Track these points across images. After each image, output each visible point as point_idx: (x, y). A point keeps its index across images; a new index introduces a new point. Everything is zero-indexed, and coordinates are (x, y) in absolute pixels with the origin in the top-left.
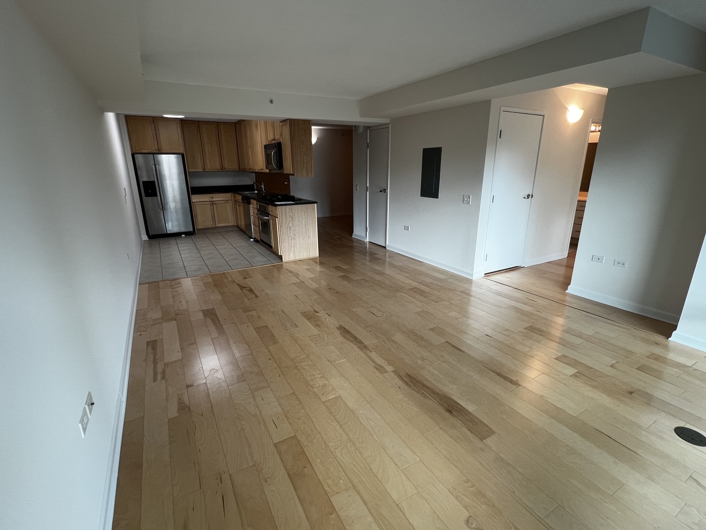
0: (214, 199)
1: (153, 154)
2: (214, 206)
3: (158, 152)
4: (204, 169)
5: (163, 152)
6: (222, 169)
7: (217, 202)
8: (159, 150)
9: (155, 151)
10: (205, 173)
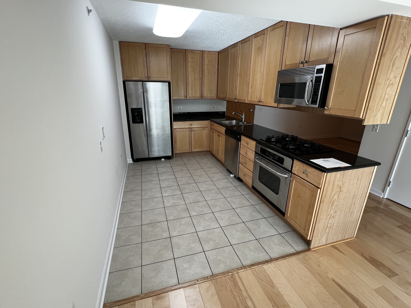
0: (193, 126)
1: (143, 81)
2: (193, 132)
3: (147, 79)
4: (186, 97)
5: (152, 79)
6: (202, 97)
7: (195, 129)
8: (148, 77)
9: (144, 79)
10: (186, 100)
